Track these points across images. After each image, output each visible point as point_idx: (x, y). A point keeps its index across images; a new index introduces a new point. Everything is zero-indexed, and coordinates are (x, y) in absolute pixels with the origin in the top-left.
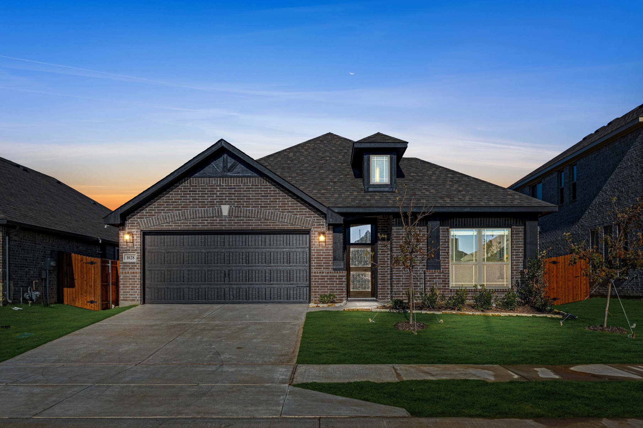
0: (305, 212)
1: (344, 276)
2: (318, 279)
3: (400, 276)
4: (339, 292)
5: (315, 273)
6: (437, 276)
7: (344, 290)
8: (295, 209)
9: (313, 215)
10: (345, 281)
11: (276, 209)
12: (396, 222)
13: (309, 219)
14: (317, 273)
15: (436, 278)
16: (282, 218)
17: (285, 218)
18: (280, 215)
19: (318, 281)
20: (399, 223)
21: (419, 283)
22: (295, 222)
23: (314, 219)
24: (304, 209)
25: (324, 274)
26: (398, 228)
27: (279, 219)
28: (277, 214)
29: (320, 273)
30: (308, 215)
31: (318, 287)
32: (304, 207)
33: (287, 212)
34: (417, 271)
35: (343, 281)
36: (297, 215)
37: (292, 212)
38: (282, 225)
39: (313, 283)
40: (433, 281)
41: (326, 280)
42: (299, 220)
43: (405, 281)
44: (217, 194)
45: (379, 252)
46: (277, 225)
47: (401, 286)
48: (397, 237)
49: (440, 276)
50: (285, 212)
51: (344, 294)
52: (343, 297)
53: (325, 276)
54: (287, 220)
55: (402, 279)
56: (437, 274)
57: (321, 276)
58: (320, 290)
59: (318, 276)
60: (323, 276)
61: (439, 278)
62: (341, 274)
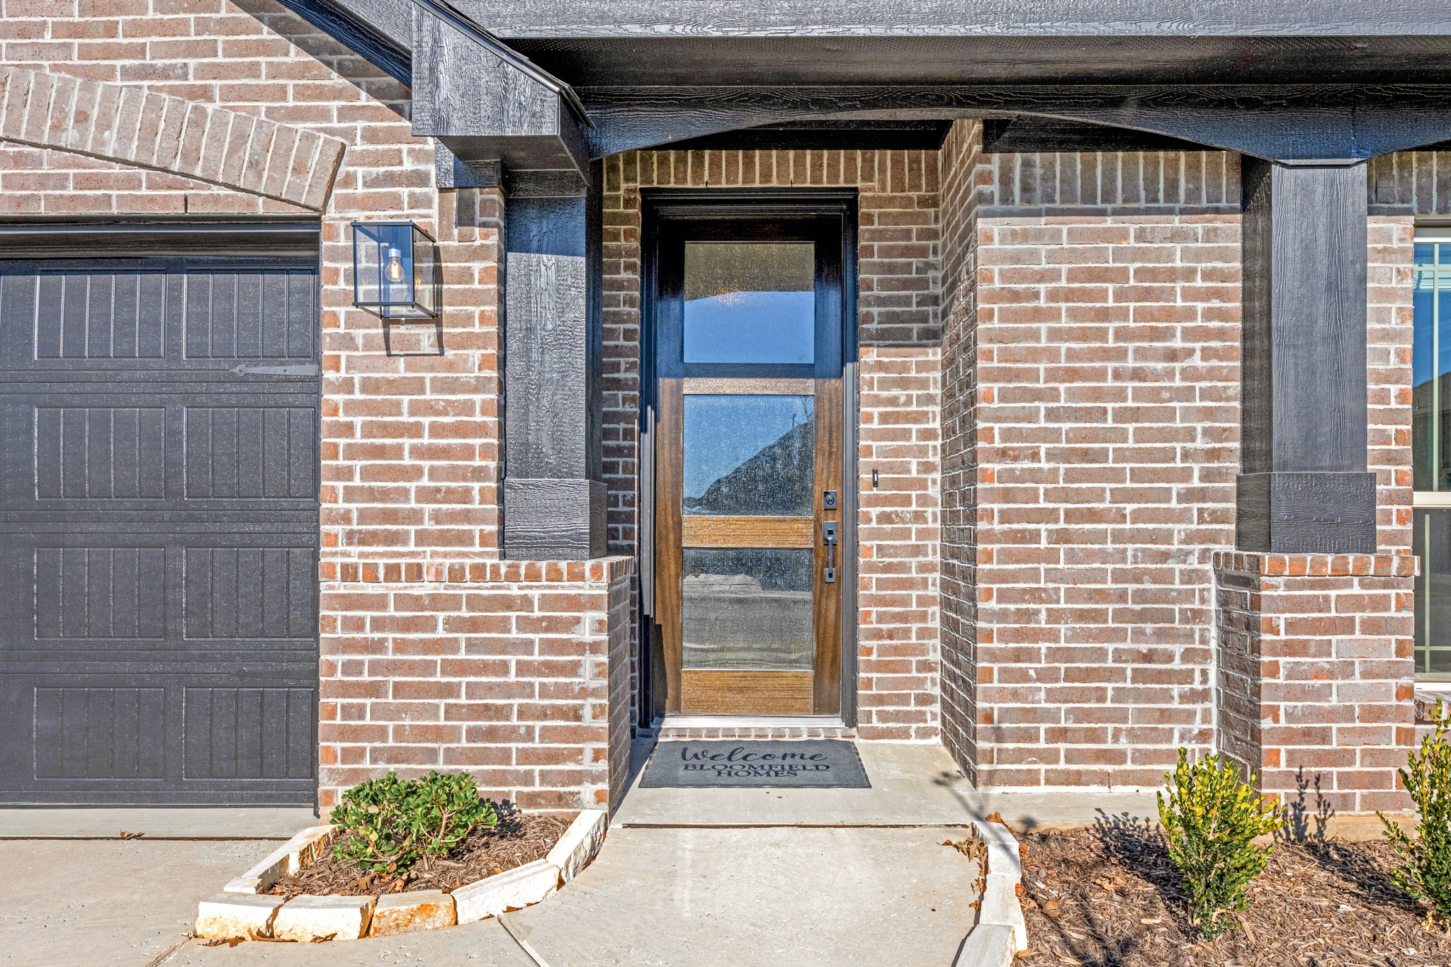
0: (275, 71)
1: (593, 603)
2: (378, 624)
3: (1035, 595)
4: (546, 734)
5: (349, 573)
6: (1358, 603)
7: (587, 721)
8: (191, 50)
9: (337, 94)
10: (595, 648)
11: (39, 51)
12: (1006, 180)
13: (301, 127)
14: (371, 576)
15: (1348, 626)
16: (82, 117)
17: (104, 125)
18: (63, 93)
19: (378, 646)
20: (1026, 188)
21: (1178, 649)
22: (191, 156)
23: (349, 134)
24: (263, 48)
25: (423, 589)
26: (1018, 224)
27: (56, 128)
28: (43, 84)
29: (393, 573)
30: (301, 93)
31: (374, 690)
32: (267, 34)
33: (127, 73)
34: (1165, 556)
35: (580, 648)
36: (206, 94)
37: (165, 74)
38: (81, 182)
39: (340, 658)
40: (1324, 650)
41: (441, 633)
42: (216, 139)
43: (1074, 636)
45: (869, 418)
46: (42, 182)
47: (1042, 676)
48: (1016, 296)
49: (1380, 603)
50: (109, 73)
51: (589, 747)
52: (577, 778)
53: (436, 602)
54: (124, 138)
55: (1054, 616)
56: (1356, 590)
57: (403, 601)
58: (396, 713)
59: (380, 602)
60: (416, 602)
61: (1372, 627)
62: (567, 588)
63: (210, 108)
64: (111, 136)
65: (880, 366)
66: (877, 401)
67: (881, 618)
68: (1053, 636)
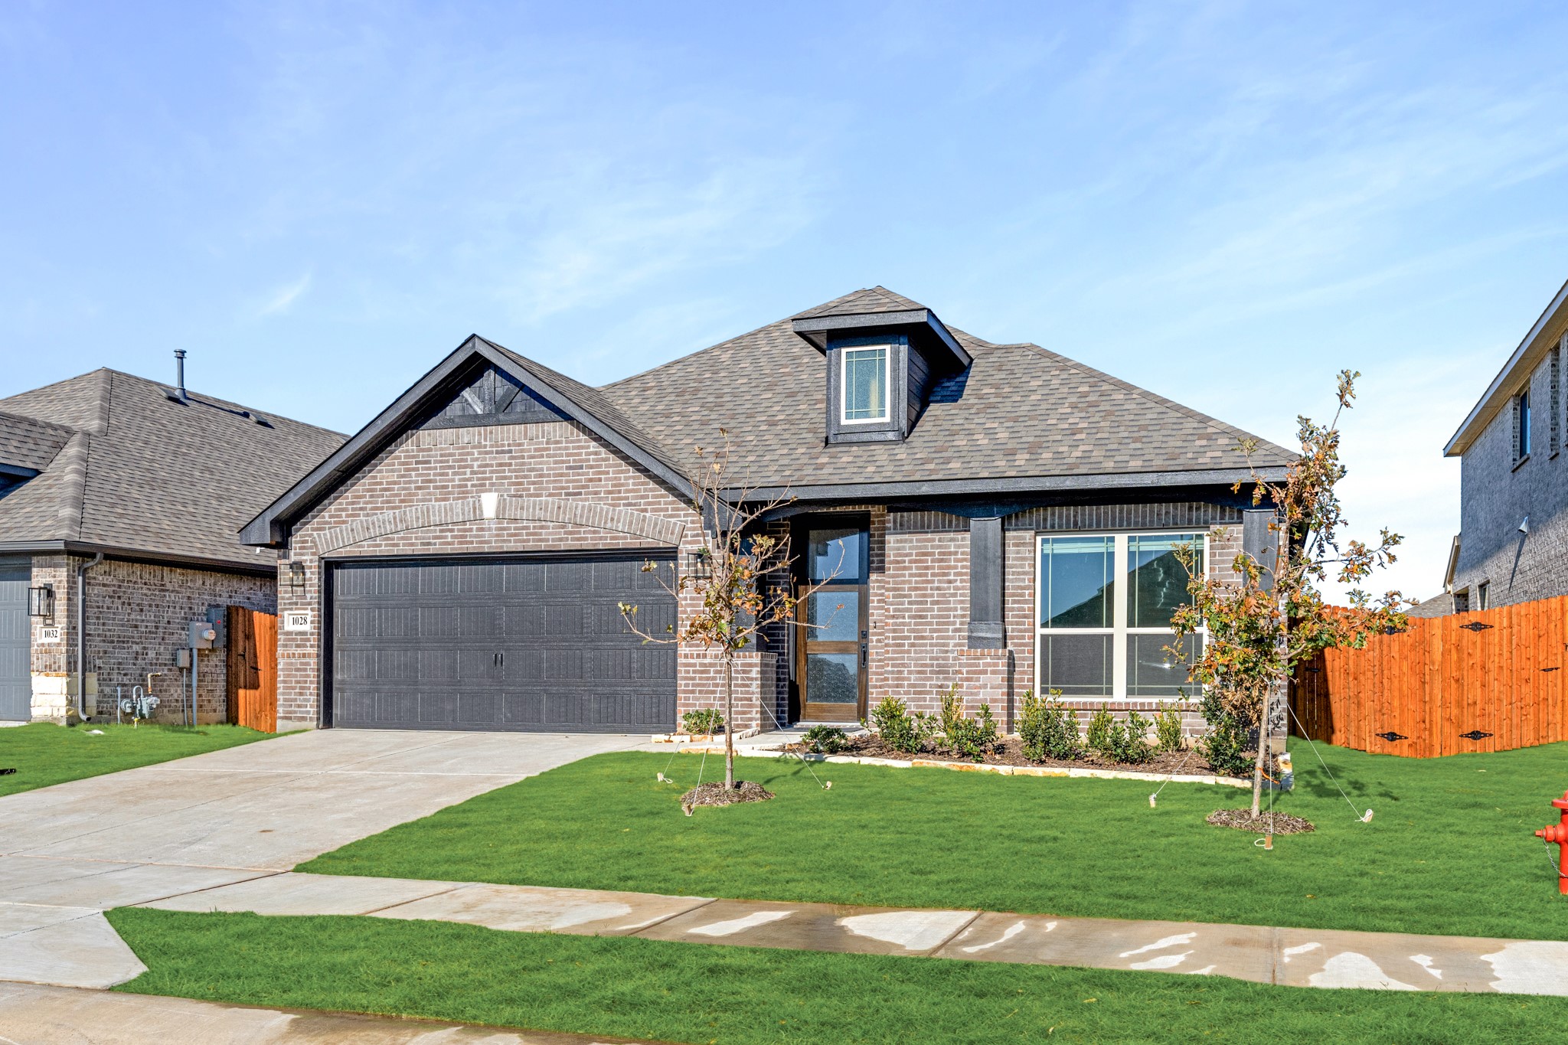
0: (666, 503)
1: (755, 665)
2: (694, 672)
3: (903, 665)
4: (742, 706)
5: (686, 656)
6: (989, 664)
7: (754, 702)
8: (642, 497)
9: (683, 510)
10: (756, 679)
11: (600, 499)
12: (895, 522)
13: (673, 520)
14: (692, 657)
15: (985, 672)
16: (612, 519)
17: (618, 521)
18: (607, 512)
19: (693, 679)
20: (901, 525)
21: (950, 684)
22: (642, 530)
23: (686, 522)
24: (662, 496)
25: (707, 661)
26: (899, 537)
27: (605, 523)
28: (602, 509)
29: (698, 656)
30: (673, 510)
31: (693, 692)
32: (663, 492)
33: (624, 505)
34: (947, 652)
35: (752, 679)
36: (646, 511)
37: (635, 505)
38: (612, 538)
39: (683, 682)
40: (978, 680)
41: (712, 675)
42: (649, 525)
43: (916, 679)
44: (472, 466)
45: (873, 601)
46: (601, 538)
47: (906, 693)
48: (898, 562)
49: (996, 665)
50: (619, 505)
51: (754, 710)
52: (751, 719)
53: (711, 665)
54: (624, 526)
55: (910, 672)
56: (989, 660)
57: (701, 665)
58: (698, 699)
59: (694, 665)
60: (705, 665)
61: (994, 672)
62: (748, 661)
63: (648, 515)
64: (620, 525)
65: (877, 581)
66: (876, 595)
67: (877, 680)
68: (909, 679)
